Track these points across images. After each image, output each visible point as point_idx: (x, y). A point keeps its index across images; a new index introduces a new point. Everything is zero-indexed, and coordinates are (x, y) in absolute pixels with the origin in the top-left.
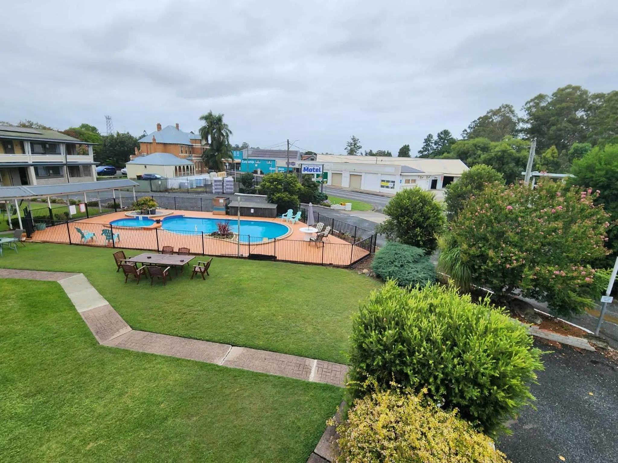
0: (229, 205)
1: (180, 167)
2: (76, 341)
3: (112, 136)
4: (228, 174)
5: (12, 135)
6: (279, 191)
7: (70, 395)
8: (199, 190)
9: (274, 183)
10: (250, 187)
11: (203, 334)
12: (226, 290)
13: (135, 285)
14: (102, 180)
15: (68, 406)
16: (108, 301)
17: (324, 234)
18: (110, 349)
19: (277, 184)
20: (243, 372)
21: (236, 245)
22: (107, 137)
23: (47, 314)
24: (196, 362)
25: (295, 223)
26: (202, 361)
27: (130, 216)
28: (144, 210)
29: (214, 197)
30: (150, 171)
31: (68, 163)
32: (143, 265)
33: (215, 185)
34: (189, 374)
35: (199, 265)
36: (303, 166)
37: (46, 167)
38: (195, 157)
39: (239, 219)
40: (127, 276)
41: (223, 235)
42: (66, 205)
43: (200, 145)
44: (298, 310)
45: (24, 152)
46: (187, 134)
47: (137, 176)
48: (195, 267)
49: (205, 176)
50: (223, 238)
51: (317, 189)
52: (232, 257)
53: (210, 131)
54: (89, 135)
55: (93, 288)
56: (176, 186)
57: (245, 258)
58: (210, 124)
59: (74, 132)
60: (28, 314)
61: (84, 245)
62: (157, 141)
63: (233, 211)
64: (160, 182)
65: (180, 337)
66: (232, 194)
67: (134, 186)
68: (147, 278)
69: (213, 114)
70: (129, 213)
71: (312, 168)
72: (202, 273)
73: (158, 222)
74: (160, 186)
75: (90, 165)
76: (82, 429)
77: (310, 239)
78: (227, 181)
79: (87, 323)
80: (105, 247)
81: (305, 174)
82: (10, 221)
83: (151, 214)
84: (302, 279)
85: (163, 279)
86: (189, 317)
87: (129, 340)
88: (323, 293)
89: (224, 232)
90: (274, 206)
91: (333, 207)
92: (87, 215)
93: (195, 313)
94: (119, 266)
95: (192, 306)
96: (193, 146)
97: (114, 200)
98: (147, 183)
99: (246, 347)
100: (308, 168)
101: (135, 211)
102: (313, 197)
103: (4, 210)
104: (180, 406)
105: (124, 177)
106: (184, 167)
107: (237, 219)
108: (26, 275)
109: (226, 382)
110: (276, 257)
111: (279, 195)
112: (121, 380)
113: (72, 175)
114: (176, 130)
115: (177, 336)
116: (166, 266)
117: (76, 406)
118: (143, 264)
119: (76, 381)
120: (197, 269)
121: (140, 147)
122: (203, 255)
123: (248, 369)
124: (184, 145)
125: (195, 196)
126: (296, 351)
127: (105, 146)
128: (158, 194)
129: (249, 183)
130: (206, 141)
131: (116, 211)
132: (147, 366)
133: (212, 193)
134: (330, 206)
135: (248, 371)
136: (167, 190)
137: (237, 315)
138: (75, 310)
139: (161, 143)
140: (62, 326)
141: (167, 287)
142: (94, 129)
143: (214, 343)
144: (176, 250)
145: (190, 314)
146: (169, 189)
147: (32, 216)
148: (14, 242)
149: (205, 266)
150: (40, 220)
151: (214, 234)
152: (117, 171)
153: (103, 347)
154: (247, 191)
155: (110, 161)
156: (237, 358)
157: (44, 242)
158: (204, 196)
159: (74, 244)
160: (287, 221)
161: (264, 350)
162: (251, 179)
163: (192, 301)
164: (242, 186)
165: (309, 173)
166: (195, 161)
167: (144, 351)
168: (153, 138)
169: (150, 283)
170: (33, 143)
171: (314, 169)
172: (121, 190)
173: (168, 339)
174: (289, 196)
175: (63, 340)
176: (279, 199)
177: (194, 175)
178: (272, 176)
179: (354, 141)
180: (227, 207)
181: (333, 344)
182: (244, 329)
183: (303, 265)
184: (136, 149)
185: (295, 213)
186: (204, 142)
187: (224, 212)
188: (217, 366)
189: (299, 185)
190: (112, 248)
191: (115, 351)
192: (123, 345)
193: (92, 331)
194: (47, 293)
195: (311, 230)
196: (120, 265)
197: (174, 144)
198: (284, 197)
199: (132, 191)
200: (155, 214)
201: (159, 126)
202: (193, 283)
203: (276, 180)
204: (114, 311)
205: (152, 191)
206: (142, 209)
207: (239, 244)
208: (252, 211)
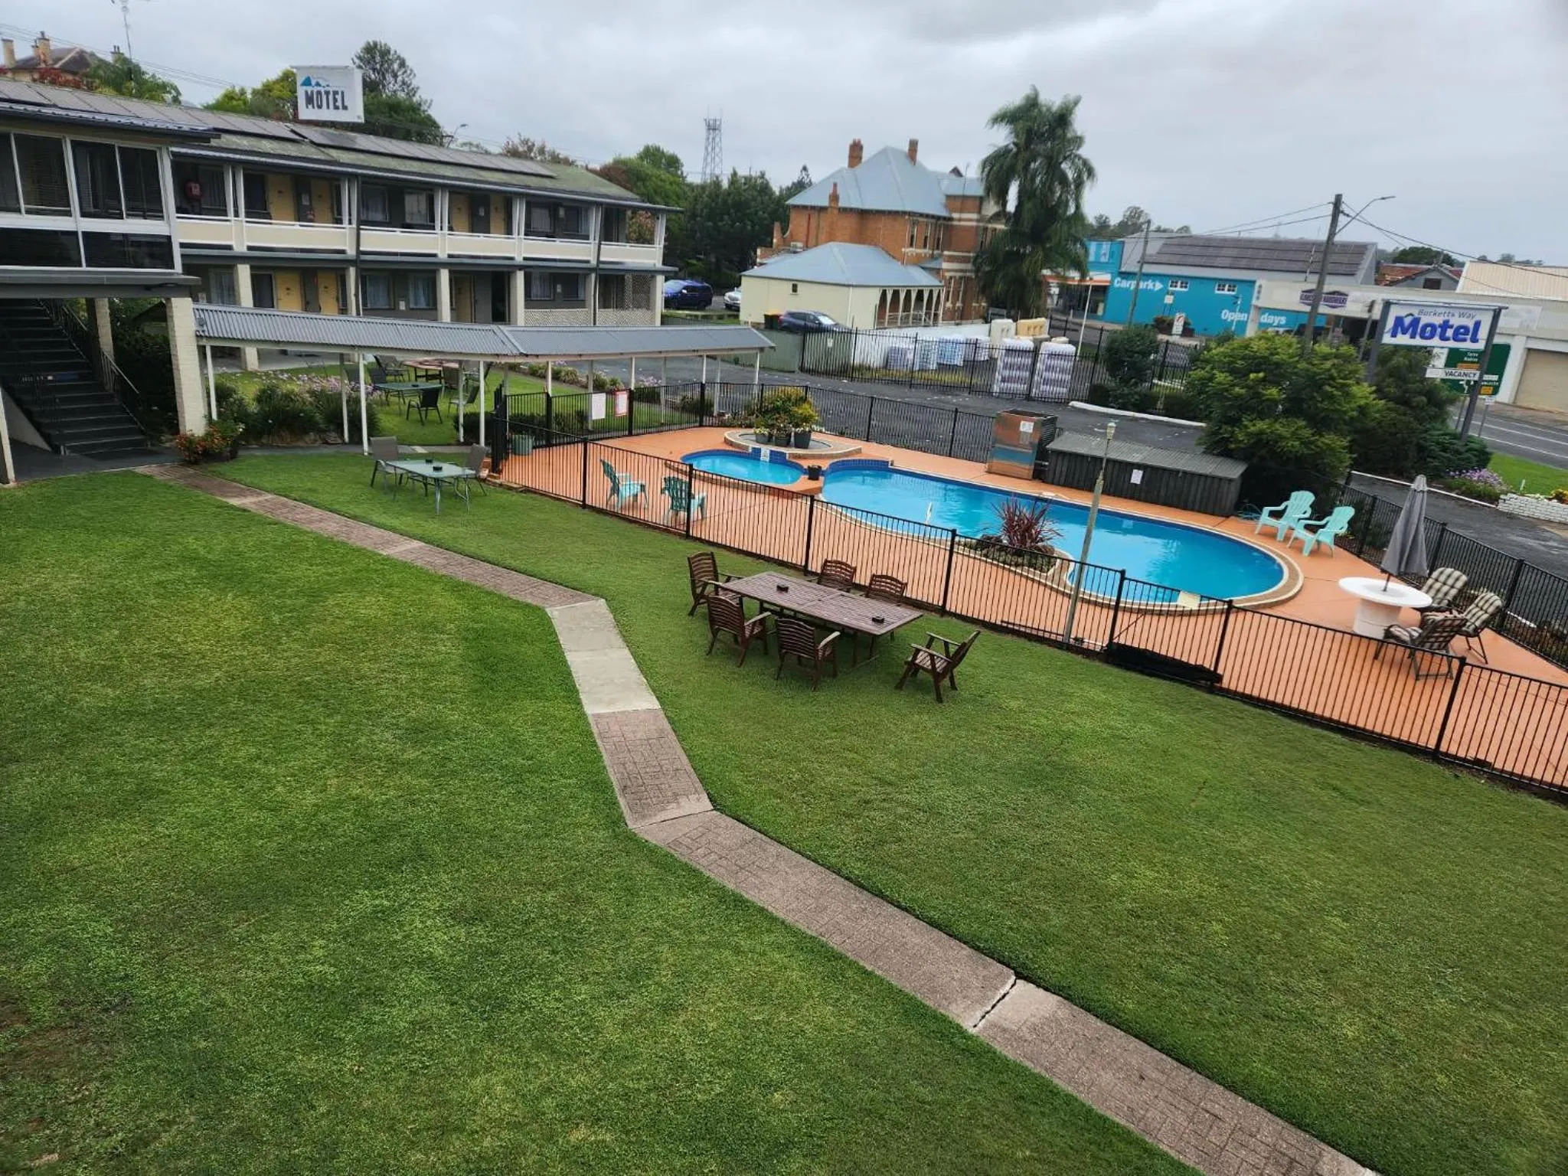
0: (1052, 446)
1: (896, 294)
2: (573, 797)
3: (717, 184)
4: (1055, 330)
5: (490, 179)
6: (1264, 409)
7: (545, 955)
8: (948, 378)
9: (1252, 376)
10: (1136, 384)
11: (921, 895)
12: (1012, 758)
13: (731, 666)
14: (678, 324)
15: (540, 986)
16: (658, 698)
17: (1464, 621)
18: (651, 851)
19: (1264, 380)
20: (1054, 1092)
21: (1066, 599)
22: (703, 187)
23: (515, 698)
24: (891, 987)
25: (1317, 551)
26: (908, 989)
27: (738, 446)
28: (779, 429)
29: (1002, 409)
30: (806, 303)
31: (601, 266)
32: (763, 610)
33: (1006, 366)
34: (864, 1022)
35: (928, 647)
36: (1394, 312)
37: (551, 274)
38: (951, 259)
39: (1095, 503)
40: (715, 633)
41: (1019, 553)
42: (583, 391)
43: (975, 216)
44: (1300, 925)
45: (509, 231)
46: (938, 177)
47: (766, 317)
48: (918, 651)
49: (974, 331)
50: (1017, 565)
51: (1441, 416)
52: (1041, 640)
53: (1020, 166)
54: (659, 183)
55: (626, 651)
56: (875, 359)
57: (1088, 654)
58: (1023, 137)
59: (624, 172)
60: (477, 686)
61: (614, 515)
62: (842, 204)
63: (1062, 467)
64: (830, 344)
65: (848, 879)
66: (1062, 403)
67: (762, 349)
68: (766, 652)
69: (1043, 98)
70: (734, 435)
71: (1438, 321)
72: (938, 676)
73: (814, 474)
74: (828, 352)
75: (652, 273)
76: (567, 1072)
77: (1388, 634)
78: (1052, 355)
79: (602, 749)
80: (666, 530)
81: (1396, 346)
82: (461, 420)
83: (797, 446)
84: (1326, 796)
85: (815, 667)
86: (879, 818)
87: (703, 840)
88: (1430, 884)
89: (1023, 541)
90: (1234, 471)
91: (1512, 503)
92: (630, 427)
93: (900, 810)
94: (698, 598)
95: (890, 784)
96: (951, 219)
97: (703, 386)
98: (792, 340)
99: (1068, 998)
100: (1416, 321)
101: (752, 431)
102: (1412, 453)
103: (452, 388)
104: (829, 1125)
105: (729, 316)
106: (908, 293)
107: (1089, 504)
108: (481, 575)
109: (985, 1103)
110: (1220, 678)
111: (1261, 425)
112: (671, 960)
113: (604, 301)
114: (908, 165)
115: (838, 873)
116: (826, 626)
117: (557, 993)
118: (763, 605)
119: (564, 918)
120: (923, 659)
121: (788, 218)
122: (942, 611)
123: (1070, 1089)
124: (921, 215)
125: (931, 398)
126: (1281, 1098)
127: (694, 216)
128: (819, 382)
129: (1133, 366)
130: (997, 203)
131: (701, 425)
132: (745, 944)
133: (990, 393)
134: (1494, 499)
135: (1069, 1099)
136: (847, 371)
137: (1044, 865)
138: (579, 703)
139: (851, 210)
140: (544, 742)
141: (821, 696)
142: (673, 162)
143: (953, 942)
144: (862, 578)
145: (883, 809)
146: (853, 368)
147: (509, 413)
148: (466, 479)
149: (947, 655)
150: (523, 425)
151: (985, 546)
152: (714, 299)
153: (632, 838)
154: (1122, 396)
155: (700, 264)
156: (1034, 1029)
157: (527, 490)
158: (964, 400)
159: (593, 509)
160: (1280, 537)
161: (1136, 1036)
162: (1146, 354)
163: (893, 765)
164: (1103, 377)
165: (1418, 341)
166: (948, 275)
167: (738, 891)
168: (831, 191)
169: (773, 670)
170: (534, 203)
171: (1446, 325)
172: (723, 360)
173: (808, 876)
174: (1307, 433)
175: (546, 785)
176: (1260, 441)
177: (935, 324)
178: (1246, 347)
180: (1042, 452)
181: (1463, 1131)
182: (1067, 928)
183: (1338, 737)
184: (777, 226)
185: (1321, 510)
186: (991, 208)
187: (1027, 468)
188: (960, 1031)
189: (1363, 392)
190: (680, 535)
191: (664, 862)
192: (685, 851)
193: (613, 778)
194: (520, 638)
195: (1401, 595)
196: (702, 595)
197: (890, 213)
198: (1281, 437)
199: (753, 366)
200: (805, 446)
201: (856, 151)
202: (900, 701)
203: (1259, 363)
204: (671, 732)
205: (802, 369)
206: (772, 426)
207: (1075, 598)
208: (1137, 477)
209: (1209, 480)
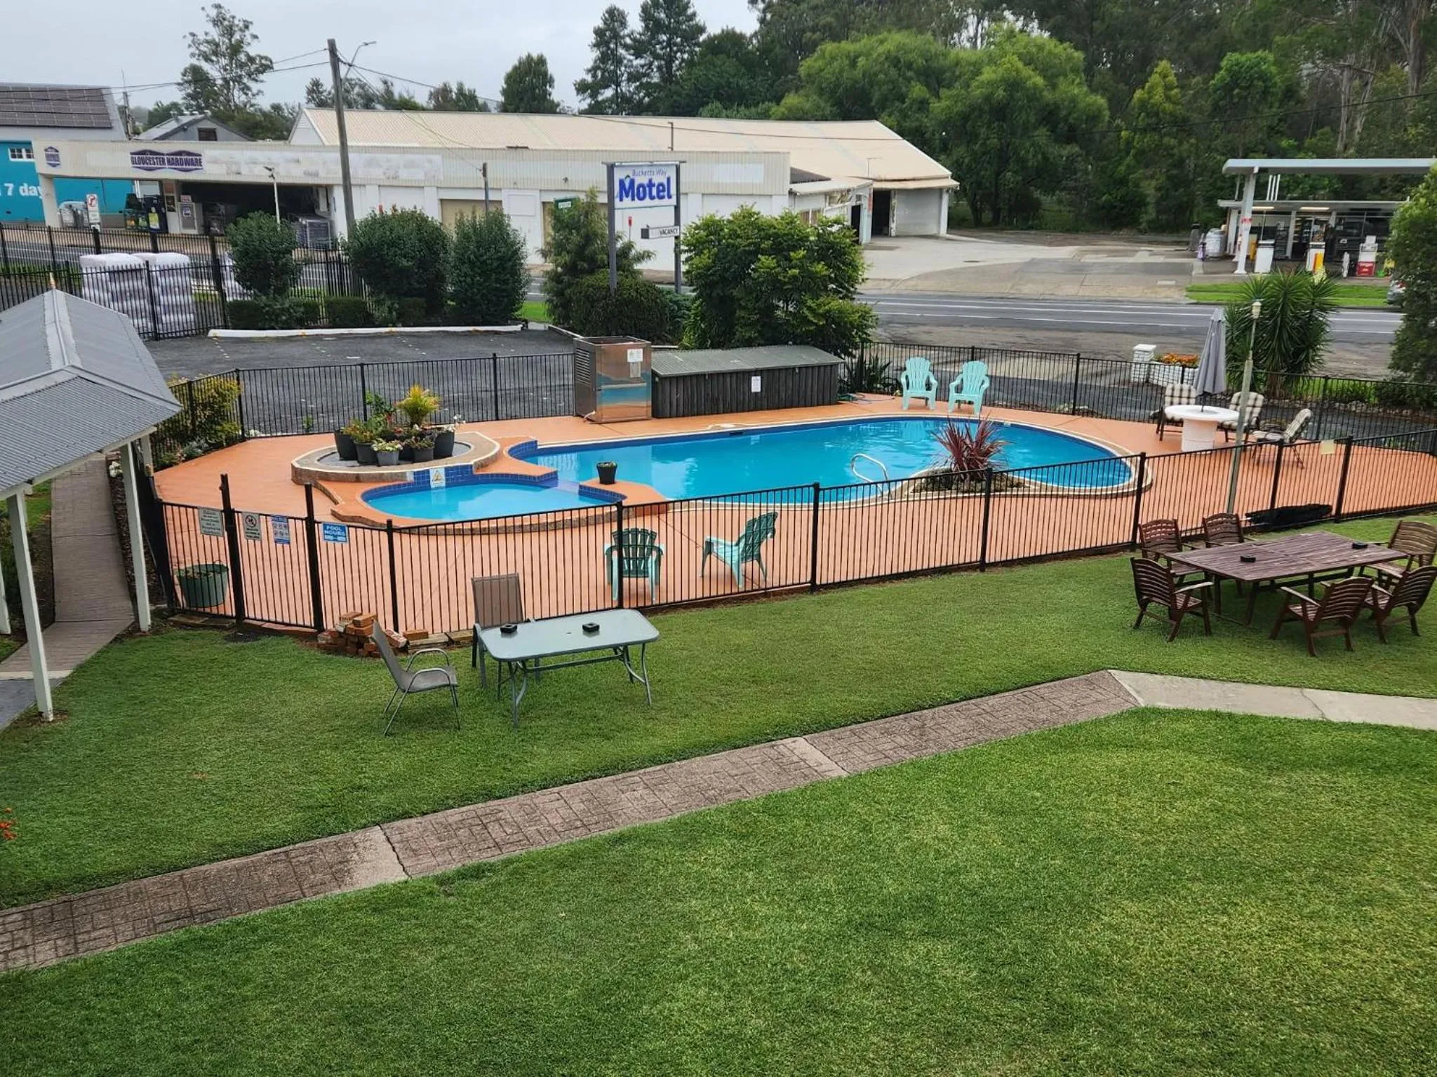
36: (618, 175)
41: (974, 476)
63: (678, 394)
71: (645, 182)
100: (632, 183)
110: (1330, 507)
171: (651, 185)
179: (229, 31)
180: (655, 382)
187: (645, 404)
208: (756, 384)
209: (822, 369)
